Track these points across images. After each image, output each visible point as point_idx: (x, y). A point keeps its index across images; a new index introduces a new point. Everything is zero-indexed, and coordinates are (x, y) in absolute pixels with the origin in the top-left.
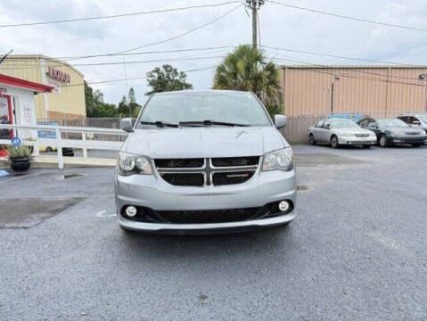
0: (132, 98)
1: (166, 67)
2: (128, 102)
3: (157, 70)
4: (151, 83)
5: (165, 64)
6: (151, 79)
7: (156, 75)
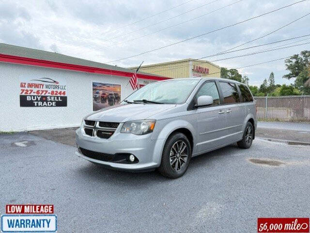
0: (272, 81)
1: (304, 53)
2: (268, 84)
3: (296, 57)
4: (289, 68)
5: (304, 50)
6: (289, 64)
7: (294, 61)
